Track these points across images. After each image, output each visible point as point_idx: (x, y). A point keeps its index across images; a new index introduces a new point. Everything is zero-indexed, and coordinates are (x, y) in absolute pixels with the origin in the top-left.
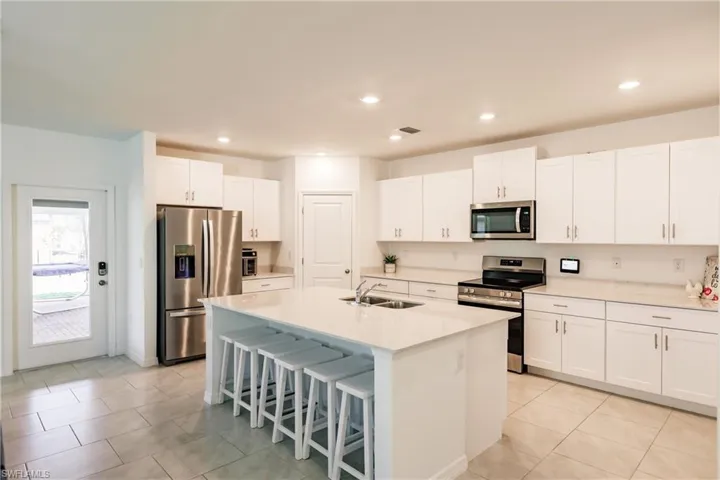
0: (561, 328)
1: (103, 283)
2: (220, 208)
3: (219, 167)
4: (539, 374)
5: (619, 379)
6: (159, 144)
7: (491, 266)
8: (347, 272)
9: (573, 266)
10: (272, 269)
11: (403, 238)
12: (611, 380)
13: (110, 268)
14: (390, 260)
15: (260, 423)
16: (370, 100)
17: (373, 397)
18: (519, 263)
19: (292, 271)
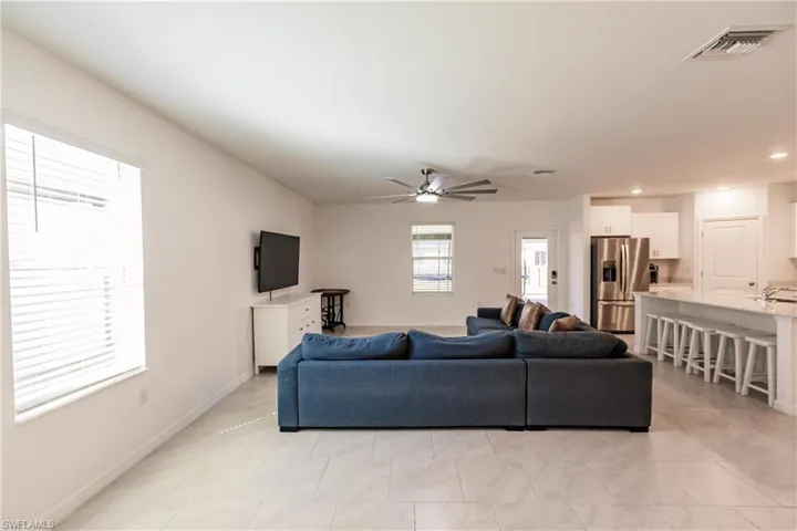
1: (554, 283)
2: (628, 237)
3: (628, 208)
6: (592, 199)
8: (752, 284)
10: (670, 280)
13: (559, 275)
15: (681, 364)
16: (779, 156)
17: (776, 347)
19: (690, 281)
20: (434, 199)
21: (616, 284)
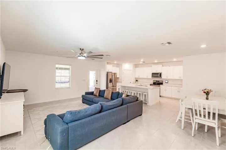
0: (166, 90)
1: (97, 83)
3: (112, 66)
4: (162, 97)
5: (173, 96)
6: (107, 63)
7: (154, 82)
8: (130, 83)
9: (167, 82)
11: (140, 77)
12: (172, 97)
13: (98, 81)
14: (137, 81)
18: (159, 81)
19: (121, 82)
20: (84, 58)
21: (111, 83)
